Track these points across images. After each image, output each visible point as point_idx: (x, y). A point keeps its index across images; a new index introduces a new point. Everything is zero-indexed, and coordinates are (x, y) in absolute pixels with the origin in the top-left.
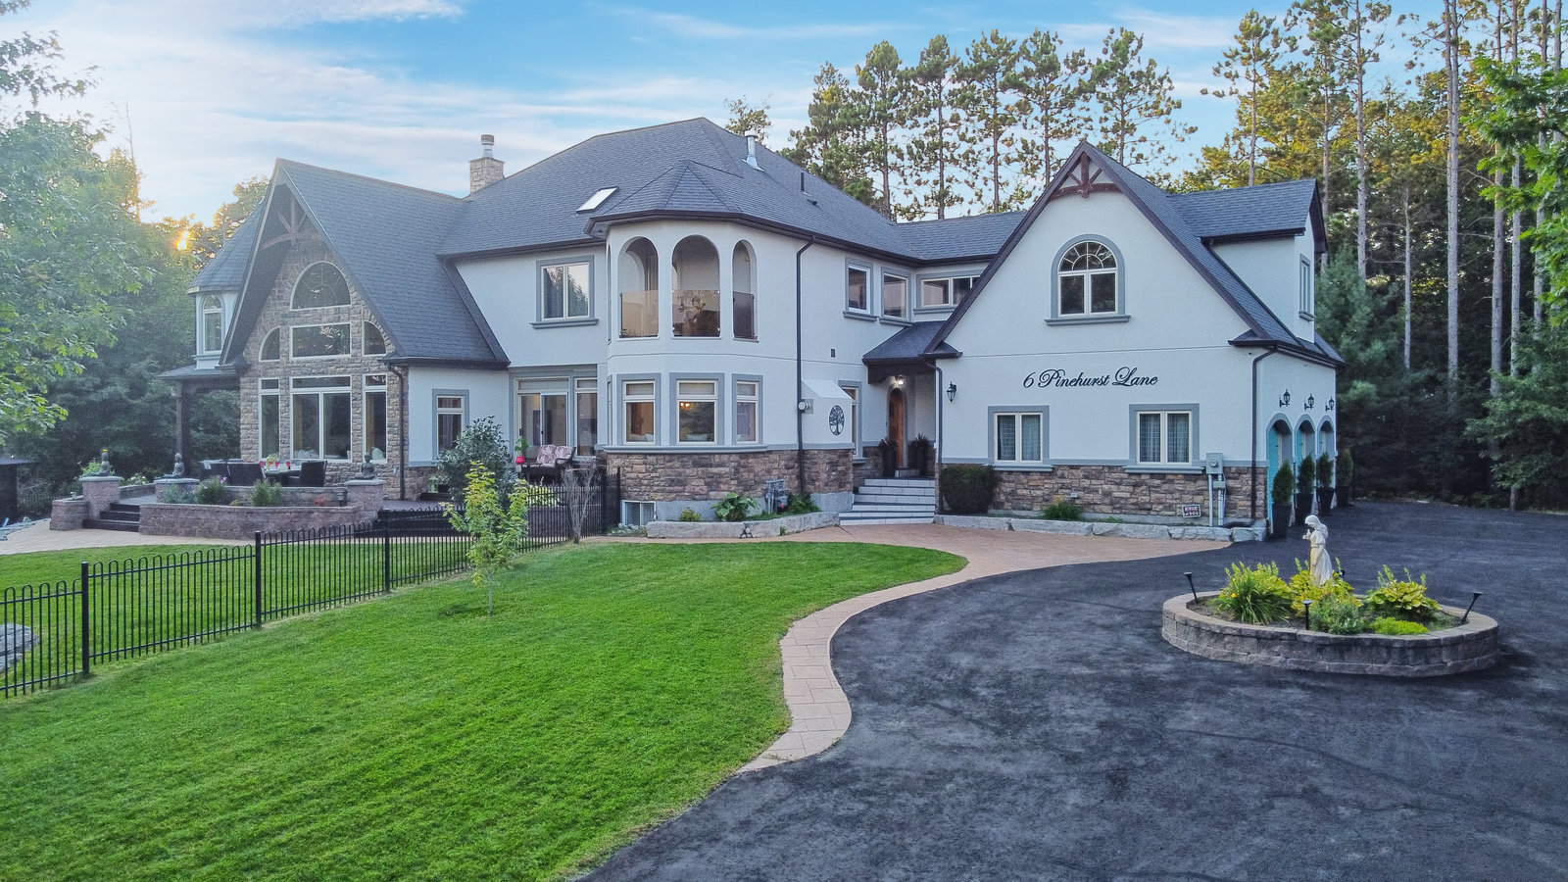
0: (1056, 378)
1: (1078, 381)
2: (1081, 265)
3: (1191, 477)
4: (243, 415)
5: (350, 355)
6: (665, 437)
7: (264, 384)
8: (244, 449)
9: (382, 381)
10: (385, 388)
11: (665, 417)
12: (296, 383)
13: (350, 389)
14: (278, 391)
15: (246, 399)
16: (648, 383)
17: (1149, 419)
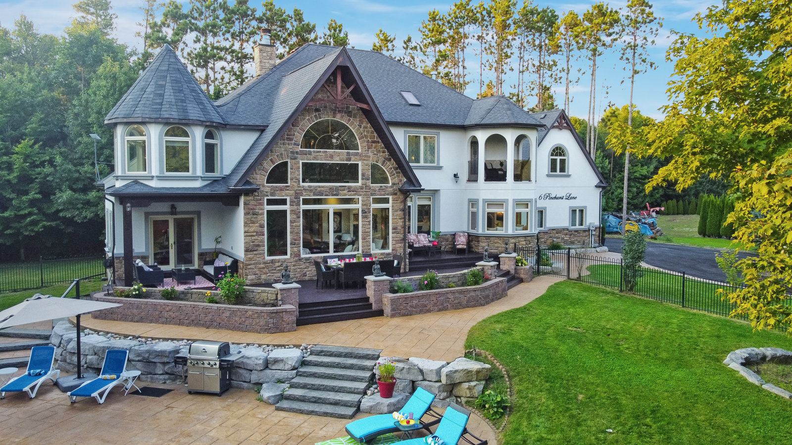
0: (548, 197)
1: (555, 198)
2: (556, 155)
3: (585, 231)
4: (246, 224)
5: (360, 184)
6: (509, 228)
7: (270, 202)
8: (247, 250)
9: (386, 201)
10: (389, 205)
11: (510, 220)
12: (306, 202)
13: (359, 206)
14: (287, 207)
15: (251, 213)
16: (500, 204)
17: (574, 211)
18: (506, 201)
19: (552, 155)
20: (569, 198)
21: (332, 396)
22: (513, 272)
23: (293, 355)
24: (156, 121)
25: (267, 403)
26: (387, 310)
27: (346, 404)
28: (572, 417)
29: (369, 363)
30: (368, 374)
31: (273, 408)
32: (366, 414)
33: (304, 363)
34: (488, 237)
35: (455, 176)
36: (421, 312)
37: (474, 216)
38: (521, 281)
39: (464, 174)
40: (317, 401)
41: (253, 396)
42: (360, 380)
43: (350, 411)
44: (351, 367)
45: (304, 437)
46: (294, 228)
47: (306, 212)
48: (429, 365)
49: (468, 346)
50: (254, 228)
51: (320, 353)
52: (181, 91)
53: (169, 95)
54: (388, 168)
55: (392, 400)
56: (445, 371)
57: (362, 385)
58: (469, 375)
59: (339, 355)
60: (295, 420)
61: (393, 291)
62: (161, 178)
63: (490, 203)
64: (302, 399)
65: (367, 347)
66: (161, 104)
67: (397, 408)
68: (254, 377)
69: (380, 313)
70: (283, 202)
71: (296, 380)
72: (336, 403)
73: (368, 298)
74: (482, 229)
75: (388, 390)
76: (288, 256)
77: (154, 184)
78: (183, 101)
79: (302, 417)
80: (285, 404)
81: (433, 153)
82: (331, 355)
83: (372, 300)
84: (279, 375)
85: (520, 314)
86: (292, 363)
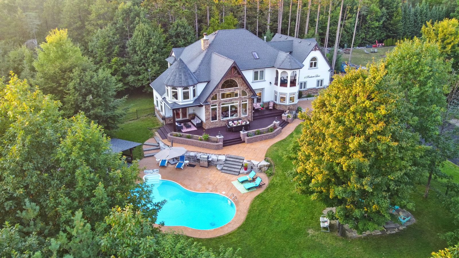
1: (311, 77)
2: (313, 61)
3: (322, 88)
4: (205, 113)
5: (238, 97)
6: (287, 102)
7: (212, 106)
8: (206, 120)
9: (246, 101)
10: (247, 102)
11: (288, 99)
12: (222, 104)
13: (238, 104)
14: (217, 107)
15: (207, 110)
16: (285, 94)
17: (318, 81)
18: (287, 94)
19: (311, 61)
20: (317, 76)
21: (233, 170)
22: (286, 120)
23: (223, 158)
24: (180, 87)
25: (219, 170)
26: (246, 141)
27: (237, 172)
28: (285, 177)
29: (241, 161)
30: (241, 164)
31: (220, 172)
32: (242, 175)
33: (226, 160)
34: (280, 105)
35: (270, 83)
36: (255, 141)
37: (276, 97)
38: (288, 123)
39: (273, 82)
40: (230, 171)
41: (215, 167)
42: (240, 166)
43: (238, 174)
44: (238, 162)
45: (229, 180)
46: (219, 112)
47: (222, 107)
48: (255, 163)
49: (266, 156)
50: (208, 113)
51: (230, 157)
52: (186, 76)
53: (183, 78)
54: (247, 91)
55: (247, 171)
56: (259, 165)
57: (240, 167)
58: (264, 166)
59: (234, 158)
60: (226, 175)
61: (248, 136)
62: (182, 102)
63: (281, 94)
64: (227, 170)
65: (241, 155)
66: (181, 81)
67: (248, 173)
68: (215, 163)
69: (244, 142)
70: (216, 105)
71: (225, 165)
72: (234, 171)
73: (241, 138)
74: (278, 102)
75: (246, 169)
76: (217, 120)
77: (180, 104)
78: (187, 79)
79: (228, 175)
80: (223, 171)
81: (263, 77)
82: (233, 158)
83: (242, 138)
84: (221, 163)
85: (282, 143)
86: (224, 161)
